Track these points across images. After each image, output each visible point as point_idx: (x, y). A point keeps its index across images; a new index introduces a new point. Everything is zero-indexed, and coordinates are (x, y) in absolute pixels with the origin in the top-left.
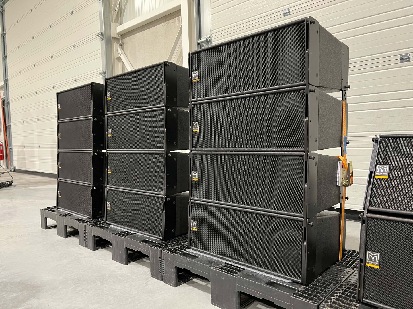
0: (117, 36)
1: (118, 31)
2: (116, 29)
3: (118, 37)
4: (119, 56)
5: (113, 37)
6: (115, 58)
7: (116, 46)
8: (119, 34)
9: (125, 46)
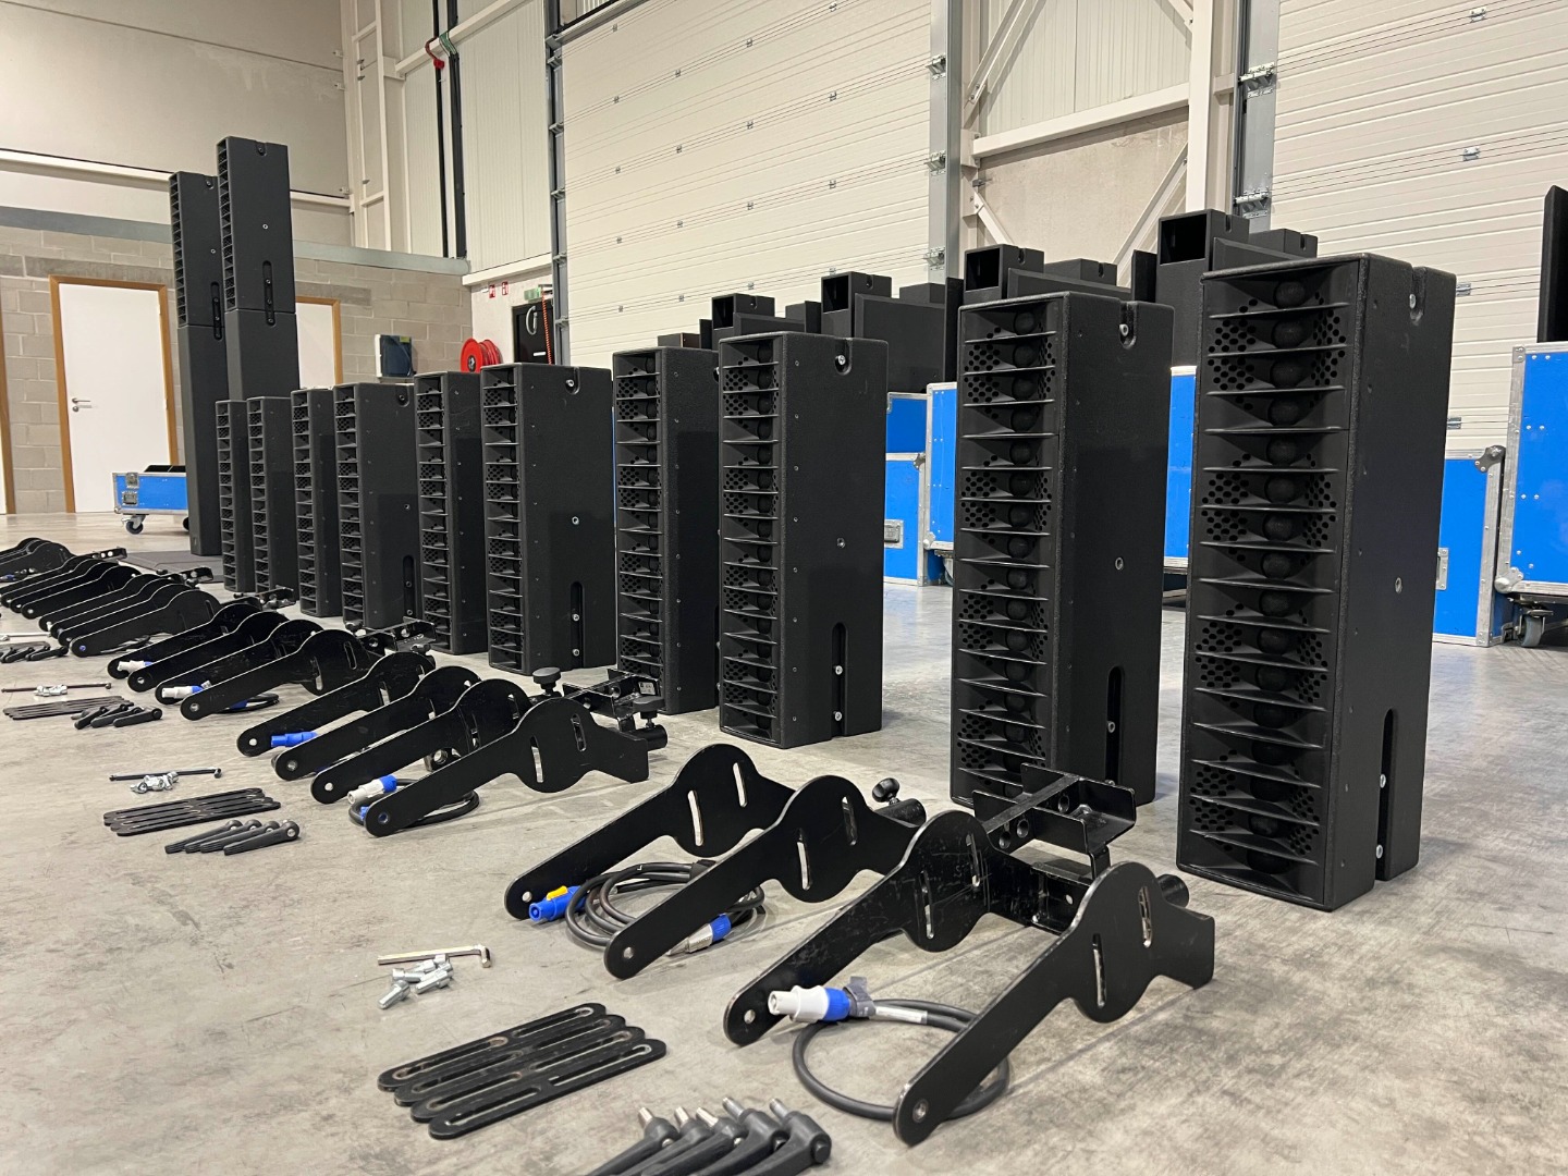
0: (971, 163)
1: (976, 151)
2: (970, 147)
3: (974, 166)
4: (975, 212)
5: (964, 166)
6: (962, 216)
7: (965, 184)
8: (975, 157)
9: (988, 190)
